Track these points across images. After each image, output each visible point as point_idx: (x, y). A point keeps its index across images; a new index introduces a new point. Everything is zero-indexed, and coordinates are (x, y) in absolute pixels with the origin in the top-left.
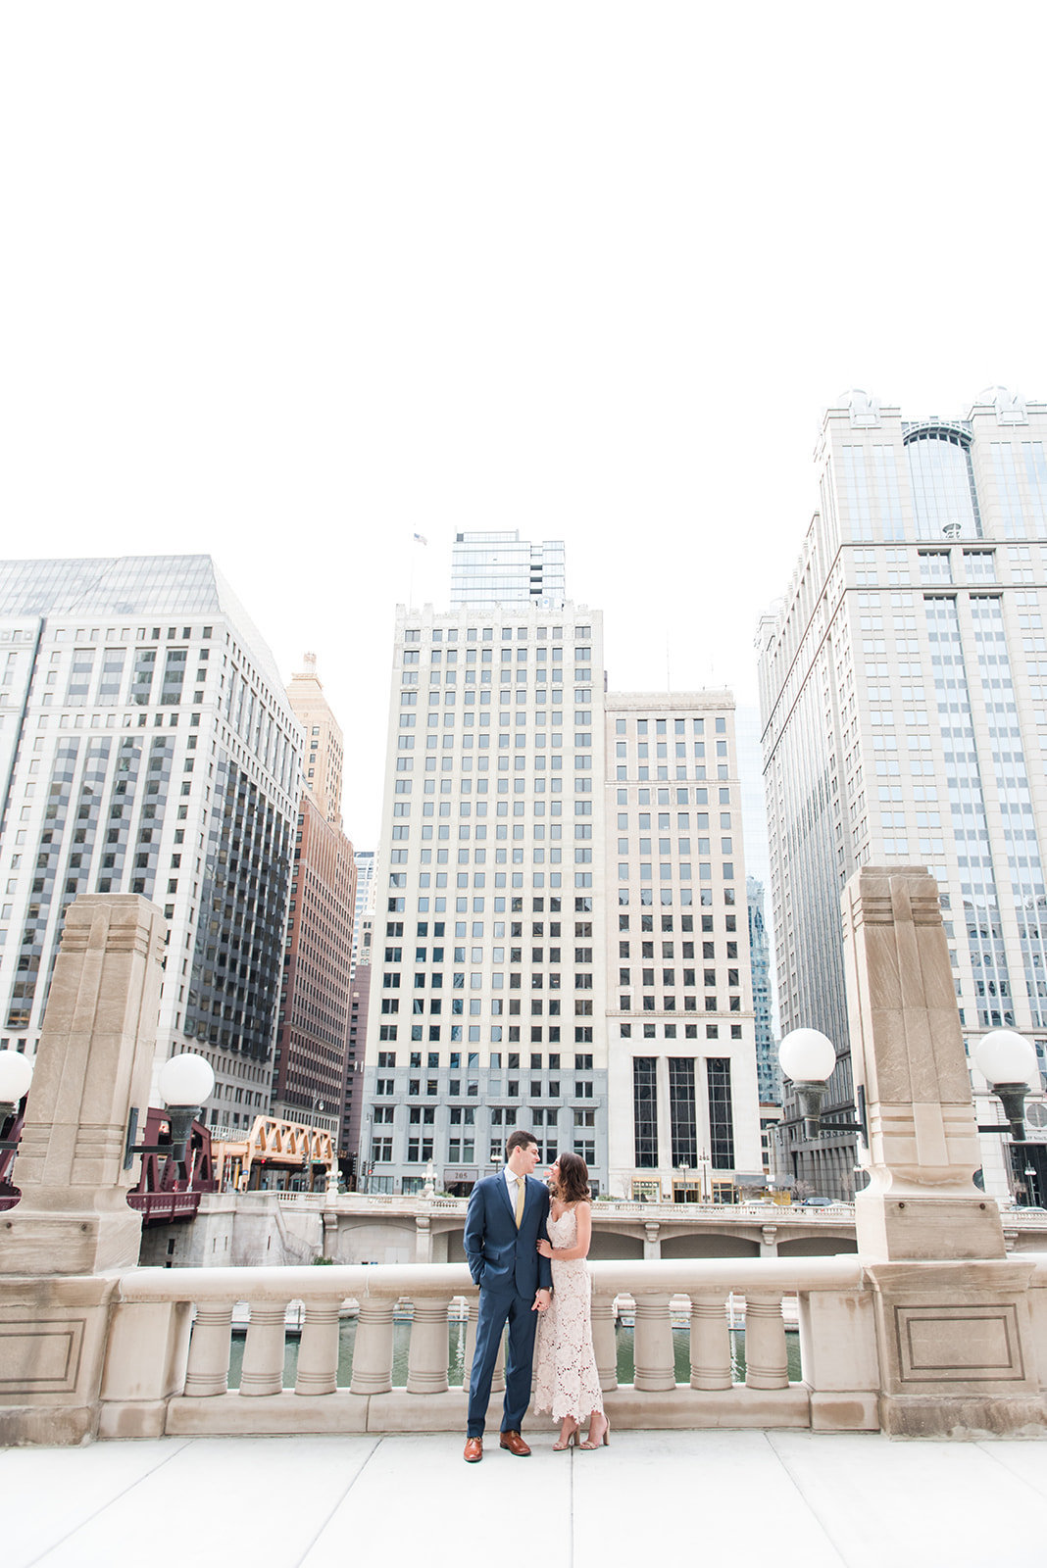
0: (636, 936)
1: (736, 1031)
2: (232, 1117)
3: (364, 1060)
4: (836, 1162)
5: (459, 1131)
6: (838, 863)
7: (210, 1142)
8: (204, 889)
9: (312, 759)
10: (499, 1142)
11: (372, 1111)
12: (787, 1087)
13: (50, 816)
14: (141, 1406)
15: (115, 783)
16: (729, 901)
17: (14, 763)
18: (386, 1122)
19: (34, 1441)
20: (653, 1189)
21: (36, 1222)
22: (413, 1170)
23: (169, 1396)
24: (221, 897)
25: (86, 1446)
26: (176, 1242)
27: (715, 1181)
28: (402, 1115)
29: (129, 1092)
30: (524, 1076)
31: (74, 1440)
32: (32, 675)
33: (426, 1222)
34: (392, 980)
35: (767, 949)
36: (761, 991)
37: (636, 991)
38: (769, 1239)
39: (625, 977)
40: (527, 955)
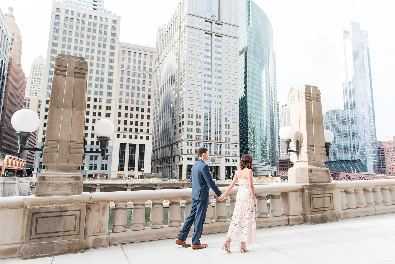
0: (123, 111)
1: (148, 138)
9: (12, 44)
11: (40, 155)
16: (149, 105)
20: (123, 176)
27: (138, 174)
30: (88, 147)
37: (122, 126)
38: (158, 187)
39: (119, 122)
40: (91, 114)
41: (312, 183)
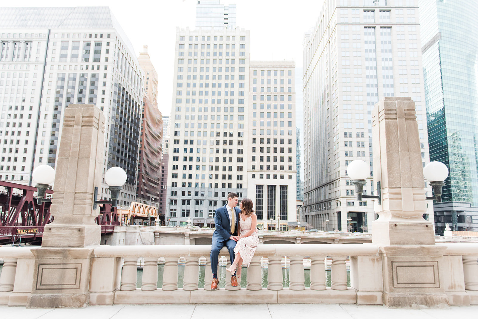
0: (258, 145)
1: (290, 177)
2: (123, 202)
3: (166, 185)
4: (320, 218)
5: (198, 208)
7: (117, 210)
8: (111, 127)
9: (147, 83)
10: (211, 211)
11: (170, 201)
12: (305, 195)
13: (57, 101)
14: (105, 294)
15: (79, 90)
16: (290, 134)
17: (43, 82)
18: (174, 204)
20: (261, 226)
22: (184, 219)
23: (115, 290)
24: (117, 130)
25: (85, 308)
26: (107, 241)
27: (281, 224)
28: (179, 202)
29: (94, 181)
30: (220, 190)
31: (80, 306)
32: (47, 50)
33: (188, 235)
34: (176, 159)
35: (301, 151)
36: (298, 165)
37: (258, 163)
38: (298, 242)
39: (254, 159)
40: (221, 151)
41: (47, 247)
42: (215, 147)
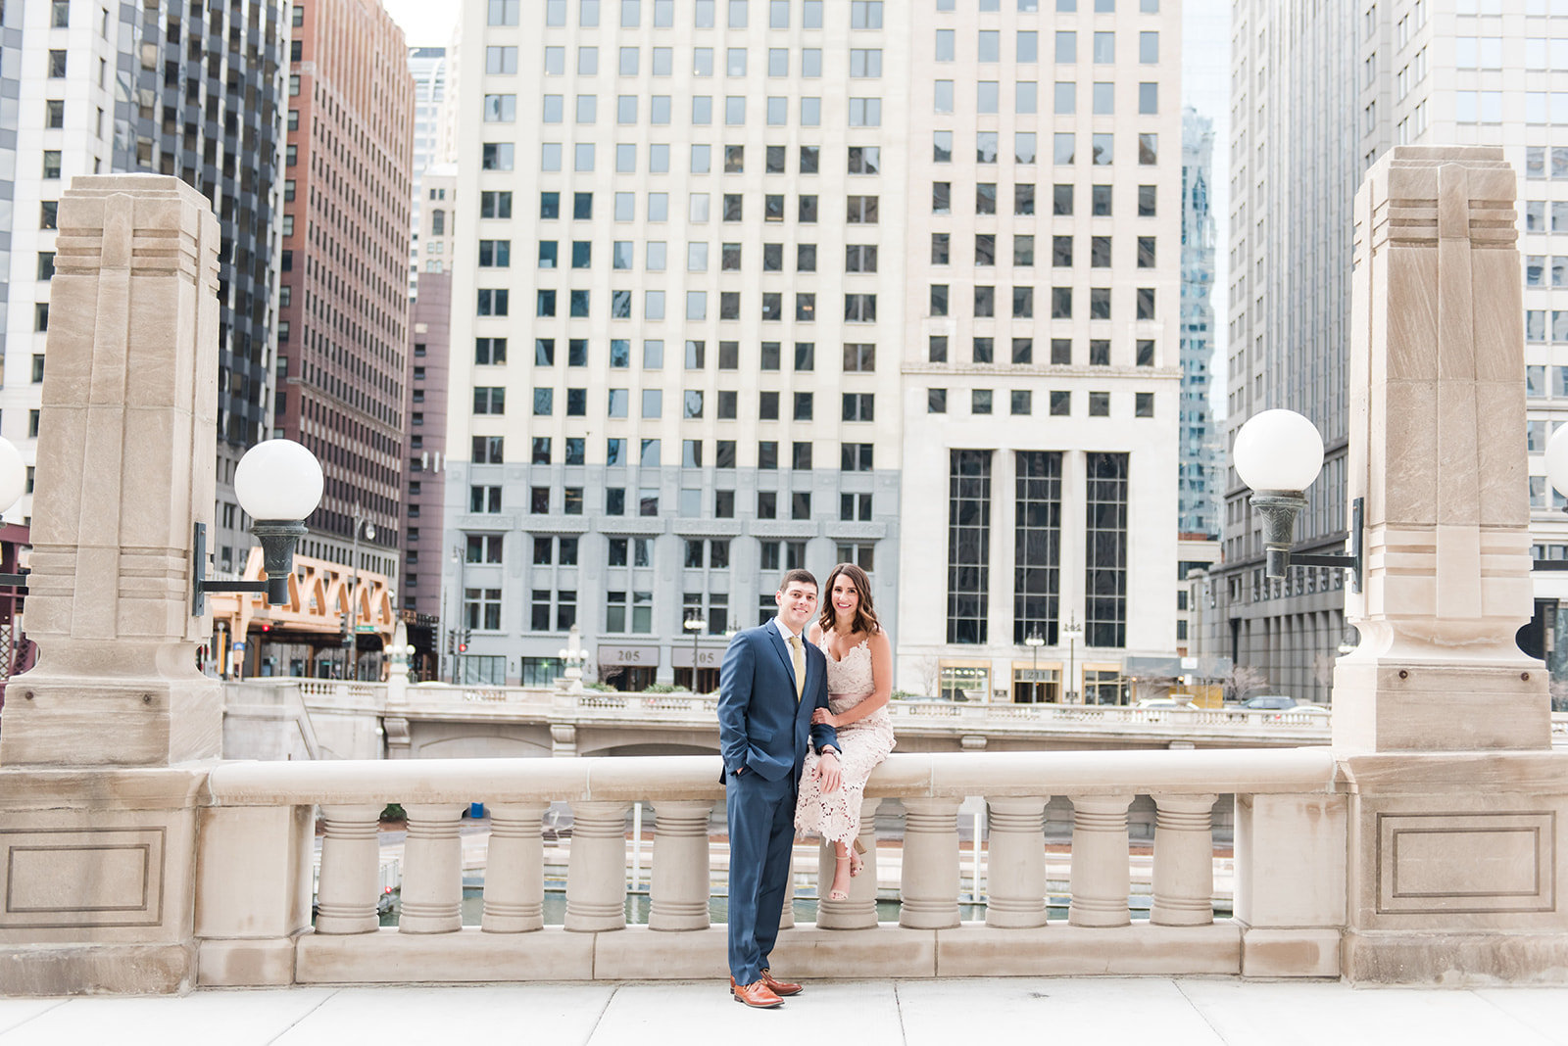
0: (963, 224)
1: (1144, 404)
3: (442, 449)
4: (1309, 636)
5: (622, 578)
6: (1364, 84)
8: (117, 118)
10: (698, 597)
11: (463, 543)
12: (1230, 505)
14: (258, 946)
16: (1147, 156)
18: (489, 561)
19: (108, 989)
20: (976, 680)
21: (72, 692)
22: (543, 645)
23: (295, 933)
24: (152, 137)
25: (185, 996)
27: (1088, 667)
28: (517, 549)
29: (190, 500)
30: (746, 480)
31: (168, 986)
33: (570, 732)
34: (493, 303)
35: (1212, 249)
36: (1196, 329)
37: (961, 326)
39: (939, 301)
40: (752, 257)
41: (21, 764)
42: (718, 233)
